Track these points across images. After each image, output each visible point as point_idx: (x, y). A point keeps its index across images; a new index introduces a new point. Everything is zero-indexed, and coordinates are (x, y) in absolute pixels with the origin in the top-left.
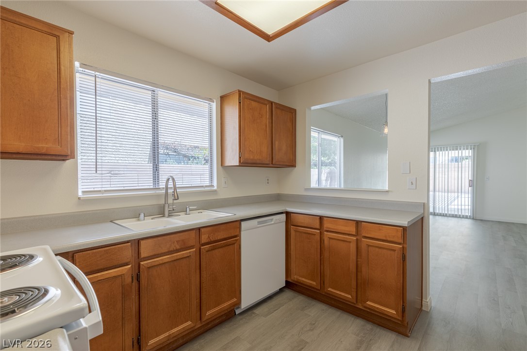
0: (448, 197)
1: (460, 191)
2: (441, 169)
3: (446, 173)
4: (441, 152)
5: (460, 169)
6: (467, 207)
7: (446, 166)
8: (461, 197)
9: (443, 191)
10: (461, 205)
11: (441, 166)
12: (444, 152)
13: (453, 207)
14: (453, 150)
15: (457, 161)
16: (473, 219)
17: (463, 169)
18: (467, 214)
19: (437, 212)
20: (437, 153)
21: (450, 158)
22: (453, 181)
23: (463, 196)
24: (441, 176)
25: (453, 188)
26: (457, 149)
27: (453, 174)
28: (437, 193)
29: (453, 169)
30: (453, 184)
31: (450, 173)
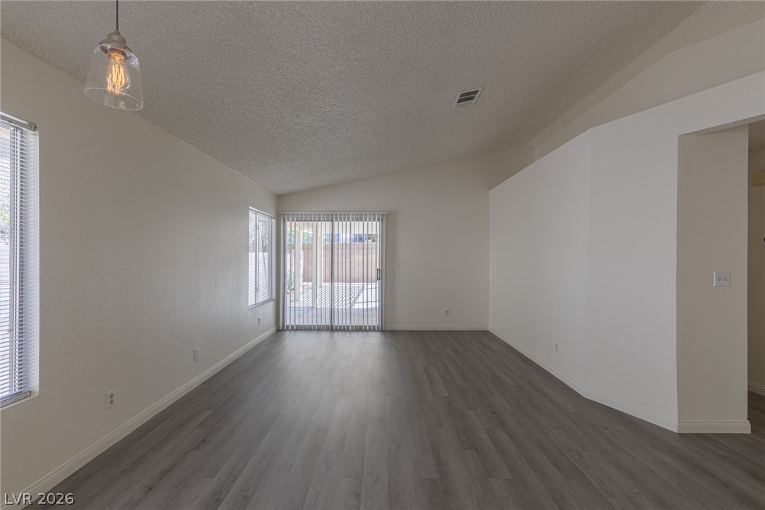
0: (350, 289)
1: (365, 279)
2: (340, 251)
3: (348, 256)
4: (340, 223)
5: (365, 251)
6: (374, 306)
7: (348, 247)
8: (367, 289)
9: (344, 279)
10: (367, 302)
11: (340, 247)
12: (344, 223)
13: (356, 306)
14: (357, 220)
15: (361, 239)
16: (382, 331)
17: (370, 251)
18: (374, 324)
19: (336, 324)
20: (336, 223)
21: (352, 236)
22: (356, 267)
23: (370, 287)
24: (340, 260)
25: (356, 276)
26: (361, 220)
27: (358, 258)
28: (336, 284)
29: (357, 251)
30: (357, 271)
31: (352, 257)
